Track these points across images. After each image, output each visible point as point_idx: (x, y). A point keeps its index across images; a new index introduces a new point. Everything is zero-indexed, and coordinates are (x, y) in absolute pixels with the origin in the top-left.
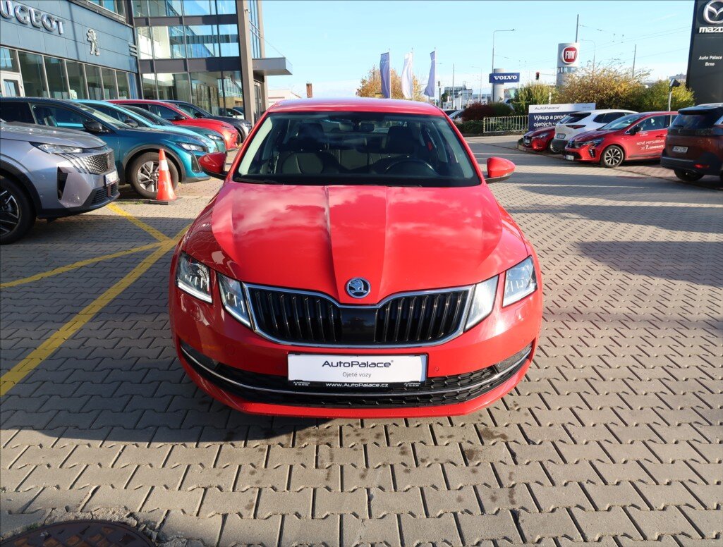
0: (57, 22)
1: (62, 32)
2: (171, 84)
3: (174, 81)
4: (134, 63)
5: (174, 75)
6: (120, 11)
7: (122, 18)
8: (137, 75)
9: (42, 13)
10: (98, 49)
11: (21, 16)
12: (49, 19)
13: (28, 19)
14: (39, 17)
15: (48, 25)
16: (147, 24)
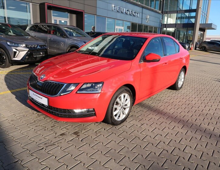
0: (137, 13)
1: (138, 16)
2: (173, 32)
3: (175, 31)
4: (160, 25)
5: (175, 29)
6: (160, 10)
7: (160, 12)
8: (161, 28)
9: (133, 11)
10: (149, 21)
11: (127, 12)
12: (135, 13)
13: (129, 13)
14: (132, 12)
15: (134, 14)
16: (167, 13)
